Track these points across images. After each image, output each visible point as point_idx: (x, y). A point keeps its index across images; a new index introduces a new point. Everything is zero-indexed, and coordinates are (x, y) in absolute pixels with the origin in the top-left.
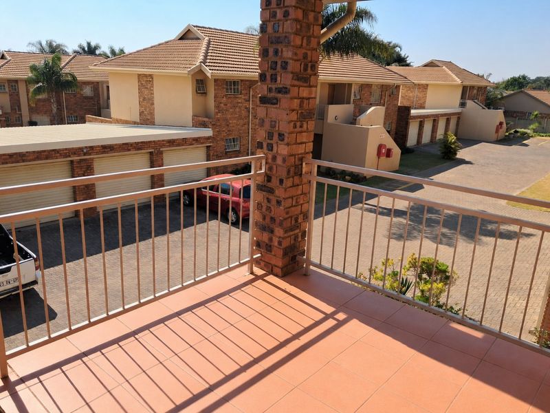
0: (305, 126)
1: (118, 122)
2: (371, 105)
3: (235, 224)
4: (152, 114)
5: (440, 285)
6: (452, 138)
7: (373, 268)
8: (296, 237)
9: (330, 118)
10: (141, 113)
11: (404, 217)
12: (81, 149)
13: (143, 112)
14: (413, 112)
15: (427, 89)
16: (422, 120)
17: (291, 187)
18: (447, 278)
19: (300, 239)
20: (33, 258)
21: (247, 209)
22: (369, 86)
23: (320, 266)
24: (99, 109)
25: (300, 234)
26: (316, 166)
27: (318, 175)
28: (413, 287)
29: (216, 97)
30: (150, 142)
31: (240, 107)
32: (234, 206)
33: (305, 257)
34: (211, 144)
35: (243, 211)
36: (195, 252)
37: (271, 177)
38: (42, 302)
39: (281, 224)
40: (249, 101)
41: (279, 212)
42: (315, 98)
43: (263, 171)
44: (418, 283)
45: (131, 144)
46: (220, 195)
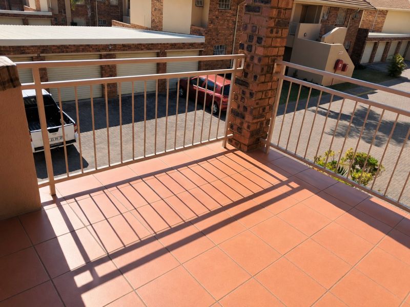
0: (280, 32)
1: (135, 27)
2: (336, 26)
3: (216, 114)
4: (161, 22)
5: (369, 175)
6: (400, 59)
7: (318, 156)
8: (262, 123)
9: (300, 35)
10: (153, 21)
11: (349, 120)
12: (107, 46)
13: (154, 20)
14: (370, 34)
15: (386, 15)
16: (376, 42)
17: (263, 83)
18: (375, 170)
19: (264, 125)
20: (73, 123)
21: (225, 103)
22: (336, 9)
23: (278, 148)
24: (122, 16)
25: (265, 122)
26: (285, 67)
27: (286, 74)
28: (347, 174)
29: (210, 10)
30: (158, 44)
31: (228, 21)
32: (216, 100)
33: (266, 140)
34: (203, 49)
35: (223, 105)
36: (185, 132)
37: (247, 73)
38: (78, 155)
39: (251, 113)
40: (236, 16)
41: (250, 102)
42: (291, 9)
43: (242, 68)
44: (351, 171)
45: (144, 45)
46: (206, 91)
